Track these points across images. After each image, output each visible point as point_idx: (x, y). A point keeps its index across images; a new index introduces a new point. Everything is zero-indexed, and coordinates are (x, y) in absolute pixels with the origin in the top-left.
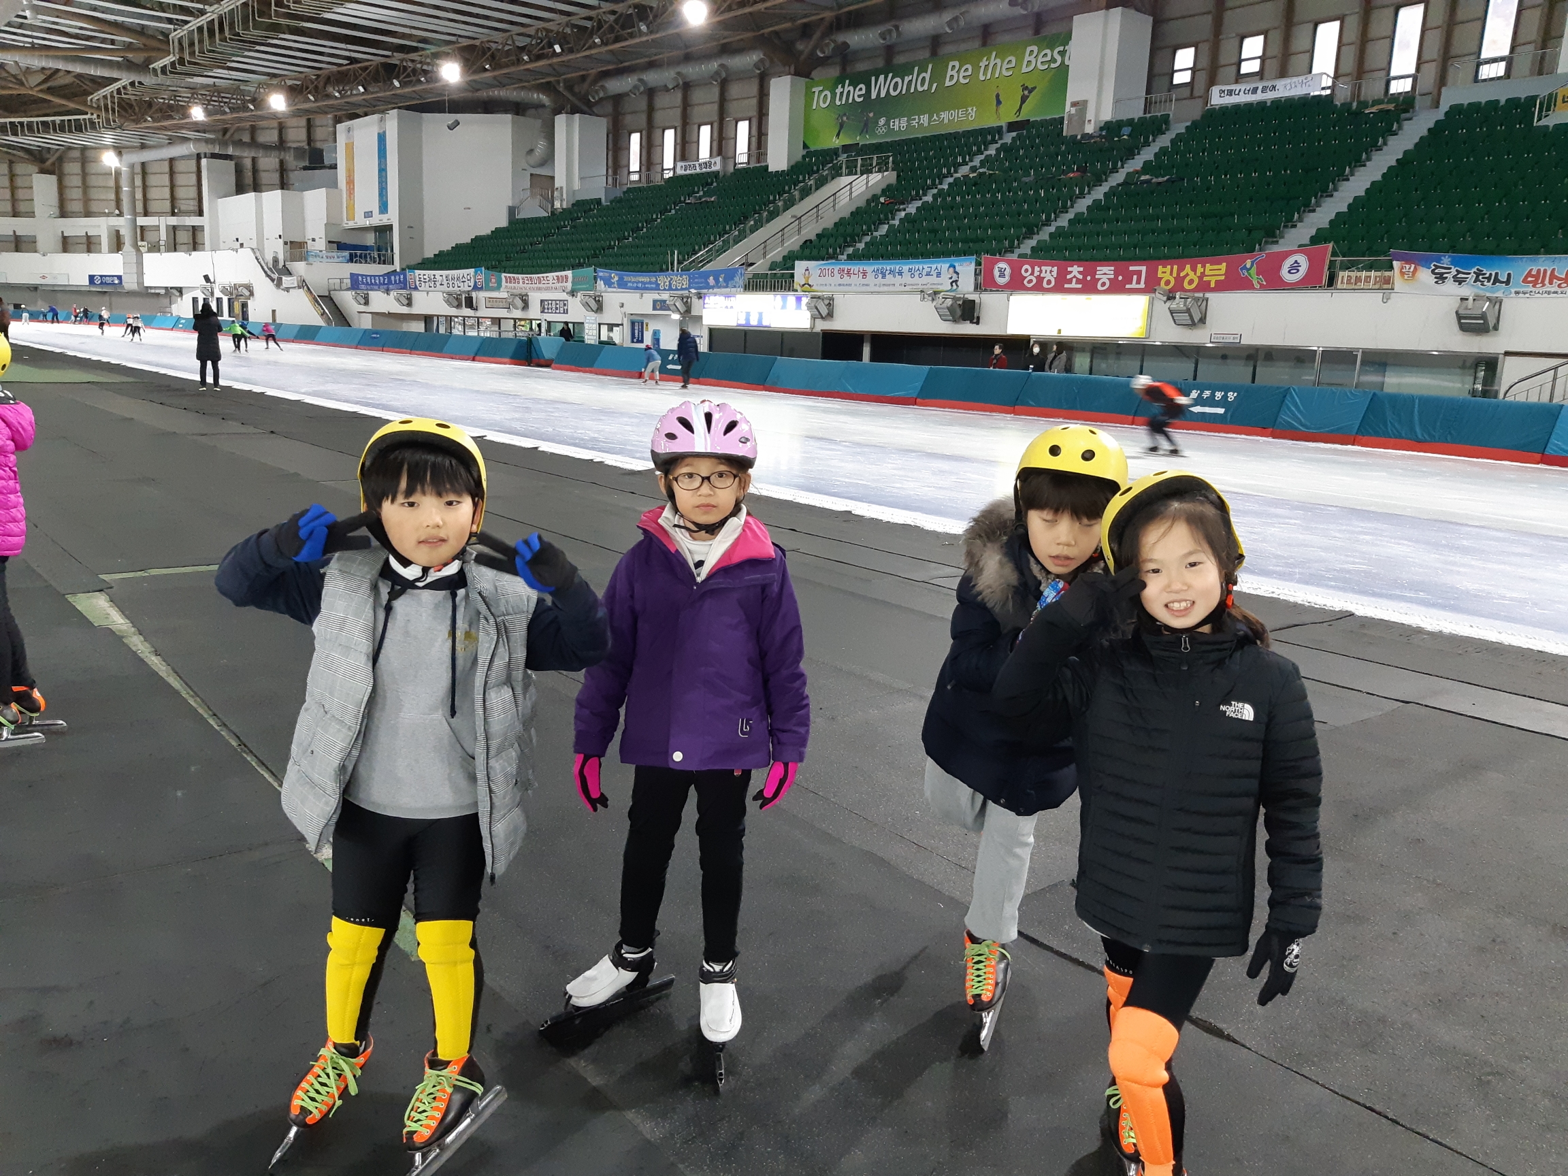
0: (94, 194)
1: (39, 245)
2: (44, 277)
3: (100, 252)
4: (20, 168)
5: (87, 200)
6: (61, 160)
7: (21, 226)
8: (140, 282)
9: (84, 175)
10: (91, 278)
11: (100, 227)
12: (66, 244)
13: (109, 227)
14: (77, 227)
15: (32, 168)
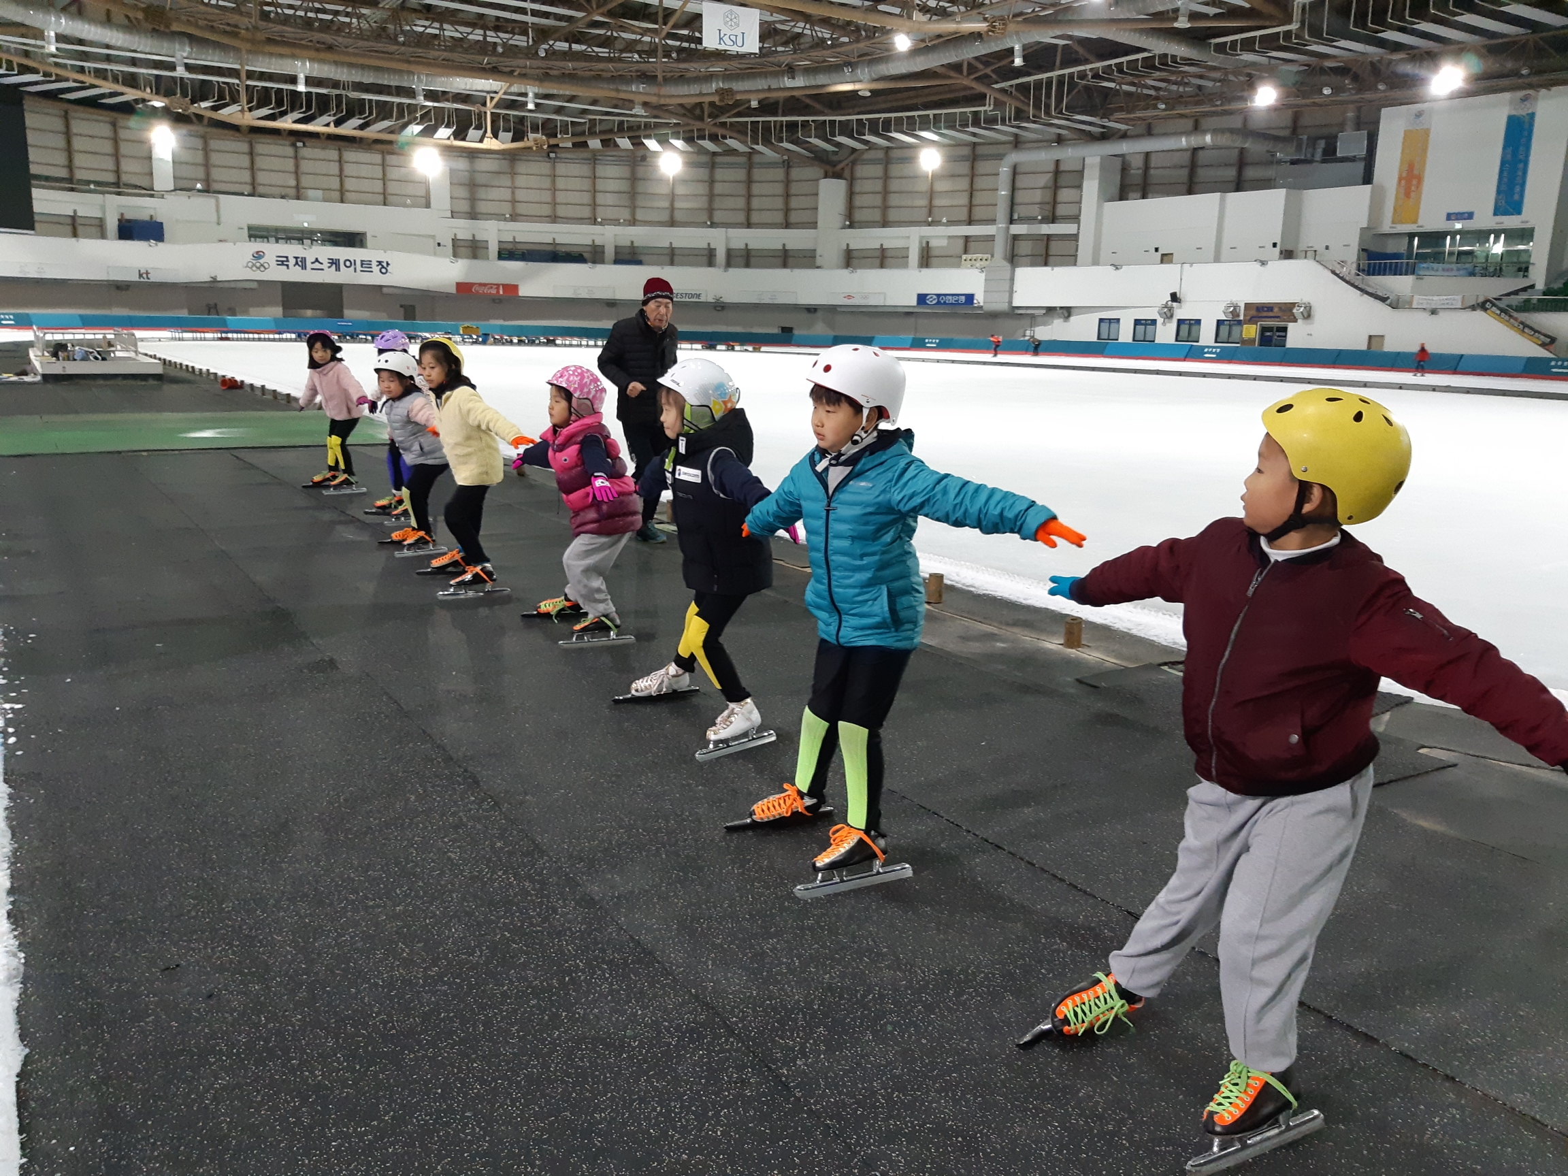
0: (894, 200)
1: (819, 261)
2: (849, 297)
3: (905, 266)
4: (796, 173)
5: (885, 208)
6: (854, 163)
7: (795, 239)
8: (1010, 302)
9: (886, 177)
10: (922, 298)
11: (909, 238)
12: (850, 259)
13: (922, 238)
14: (868, 239)
15: (814, 171)
